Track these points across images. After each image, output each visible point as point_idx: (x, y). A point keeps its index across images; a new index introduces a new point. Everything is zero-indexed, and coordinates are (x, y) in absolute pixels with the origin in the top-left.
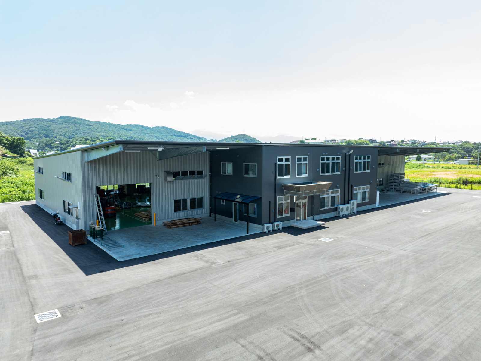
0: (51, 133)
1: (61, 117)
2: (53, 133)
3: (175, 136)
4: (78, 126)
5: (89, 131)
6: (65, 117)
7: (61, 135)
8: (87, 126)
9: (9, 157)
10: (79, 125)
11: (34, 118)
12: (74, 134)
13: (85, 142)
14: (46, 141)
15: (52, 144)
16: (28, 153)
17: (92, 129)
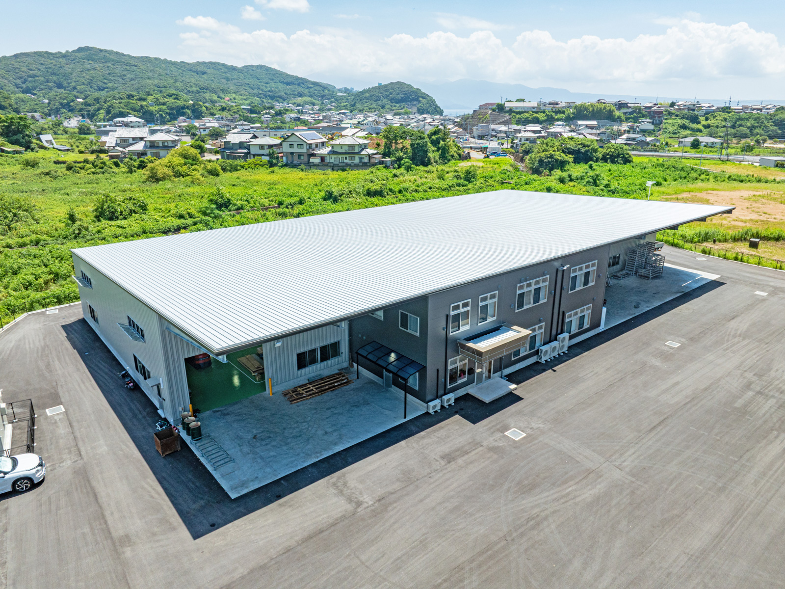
0: (65, 80)
1: (80, 50)
2: (70, 81)
3: (281, 82)
4: (112, 66)
5: (132, 76)
6: (87, 49)
7: (84, 84)
8: (127, 67)
9: (8, 152)
10: (114, 65)
11: (33, 51)
12: (106, 81)
13: (128, 102)
14: (61, 97)
15: (72, 104)
16: (38, 142)
17: (136, 72)
